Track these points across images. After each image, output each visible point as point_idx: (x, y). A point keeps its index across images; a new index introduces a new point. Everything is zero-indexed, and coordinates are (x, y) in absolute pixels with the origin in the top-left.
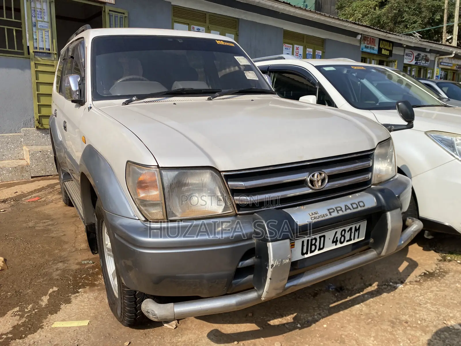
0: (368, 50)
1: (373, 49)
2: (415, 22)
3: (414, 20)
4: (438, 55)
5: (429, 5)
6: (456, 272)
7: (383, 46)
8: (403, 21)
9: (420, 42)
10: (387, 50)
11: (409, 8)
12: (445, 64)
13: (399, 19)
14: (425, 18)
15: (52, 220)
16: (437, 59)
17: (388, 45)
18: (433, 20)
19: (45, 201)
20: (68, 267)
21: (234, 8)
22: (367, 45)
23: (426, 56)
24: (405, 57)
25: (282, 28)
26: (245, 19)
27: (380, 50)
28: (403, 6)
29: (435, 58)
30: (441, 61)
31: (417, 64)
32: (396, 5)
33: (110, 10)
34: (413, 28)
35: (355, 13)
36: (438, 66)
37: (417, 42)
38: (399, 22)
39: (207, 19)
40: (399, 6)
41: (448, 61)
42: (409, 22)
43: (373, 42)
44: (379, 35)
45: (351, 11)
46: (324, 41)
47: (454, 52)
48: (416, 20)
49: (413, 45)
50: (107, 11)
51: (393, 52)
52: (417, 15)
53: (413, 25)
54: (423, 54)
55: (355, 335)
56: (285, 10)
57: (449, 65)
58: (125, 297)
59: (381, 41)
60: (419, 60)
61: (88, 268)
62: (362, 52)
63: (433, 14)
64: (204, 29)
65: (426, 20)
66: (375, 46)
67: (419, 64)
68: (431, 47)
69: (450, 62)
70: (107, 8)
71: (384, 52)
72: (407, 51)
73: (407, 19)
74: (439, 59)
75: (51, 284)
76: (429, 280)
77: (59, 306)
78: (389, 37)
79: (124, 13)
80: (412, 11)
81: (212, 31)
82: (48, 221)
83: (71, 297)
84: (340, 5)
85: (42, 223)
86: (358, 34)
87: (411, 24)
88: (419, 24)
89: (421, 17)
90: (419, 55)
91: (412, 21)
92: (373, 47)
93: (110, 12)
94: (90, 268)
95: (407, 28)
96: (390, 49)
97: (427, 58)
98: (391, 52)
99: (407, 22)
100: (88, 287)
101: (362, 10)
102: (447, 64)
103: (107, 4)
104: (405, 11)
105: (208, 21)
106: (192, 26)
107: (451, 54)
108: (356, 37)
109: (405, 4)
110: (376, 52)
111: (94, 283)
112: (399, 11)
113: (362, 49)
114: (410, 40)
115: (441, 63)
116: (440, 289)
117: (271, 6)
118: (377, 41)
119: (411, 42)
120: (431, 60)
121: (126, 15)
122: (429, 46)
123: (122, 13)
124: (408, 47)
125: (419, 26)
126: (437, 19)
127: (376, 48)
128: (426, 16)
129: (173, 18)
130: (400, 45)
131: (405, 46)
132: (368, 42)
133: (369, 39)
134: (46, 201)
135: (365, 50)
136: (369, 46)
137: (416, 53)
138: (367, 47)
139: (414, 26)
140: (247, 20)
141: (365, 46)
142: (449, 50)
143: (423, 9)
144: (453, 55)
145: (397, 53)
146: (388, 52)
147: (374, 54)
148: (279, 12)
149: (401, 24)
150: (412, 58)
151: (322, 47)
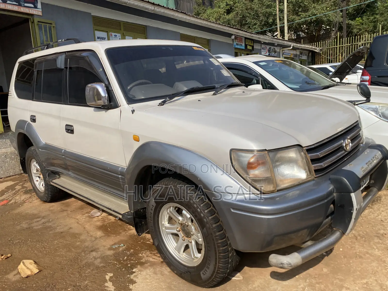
0: (239, 47)
1: (242, 45)
2: (255, 24)
3: (254, 23)
4: (282, 48)
5: (264, 12)
6: (385, 195)
7: (247, 43)
8: (247, 24)
9: (271, 39)
10: (251, 46)
11: (250, 14)
12: (286, 54)
13: (244, 22)
14: (262, 21)
15: (43, 218)
16: (281, 50)
17: (251, 42)
18: (268, 23)
19: (15, 203)
20: (103, 254)
21: (142, 17)
22: (238, 43)
23: (275, 49)
24: (262, 50)
25: (179, 32)
26: (151, 26)
27: (246, 46)
28: (245, 12)
29: (280, 50)
30: (283, 52)
31: (270, 55)
32: (241, 12)
33: (38, 22)
34: (255, 29)
35: (210, 18)
36: (282, 56)
37: (269, 39)
38: (244, 24)
39: (121, 26)
40: (243, 13)
41: (288, 52)
42: (251, 24)
43: (241, 40)
44: (246, 35)
45: (206, 17)
46: (209, 41)
47: (292, 46)
48: (256, 23)
49: (267, 42)
50: (36, 21)
51: (255, 47)
52: (256, 19)
53: (254, 26)
54: (272, 47)
55: (364, 251)
56: (183, 18)
57: (289, 54)
58: (221, 261)
59: (246, 40)
60: (271, 52)
61: (122, 251)
62: (235, 48)
63: (268, 18)
64: (120, 35)
65: (263, 23)
66: (243, 43)
67: (271, 55)
68: (278, 42)
69: (289, 52)
70: (36, 20)
71: (249, 47)
72: (263, 46)
73: (249, 22)
74: (282, 51)
75: (101, 272)
76: (374, 204)
77: (128, 287)
78: (252, 36)
79: (51, 24)
80: (252, 16)
81: (126, 37)
82: (39, 219)
83: (132, 278)
84: (197, 12)
85: (36, 222)
86: (232, 35)
87: (253, 25)
88: (258, 25)
89: (259, 21)
90: (270, 48)
91: (253, 24)
92: (241, 44)
93: (39, 23)
94: (125, 250)
95: (250, 28)
96: (252, 45)
97: (275, 50)
98: (253, 47)
99: (250, 24)
100: (139, 266)
101: (215, 16)
102: (287, 54)
103: (35, 16)
104: (247, 16)
105: (122, 29)
106: (110, 33)
107: (290, 46)
108: (230, 37)
109: (246, 11)
110: (244, 48)
111: (141, 262)
112: (243, 16)
113: (235, 46)
114: (266, 38)
115: (284, 53)
116: (386, 209)
117: (172, 15)
118: (244, 39)
119: (266, 39)
120: (278, 52)
121: (53, 25)
122: (277, 42)
123: (49, 24)
124: (265, 43)
125: (259, 27)
126: (271, 22)
127: (243, 45)
128: (262, 19)
129: (94, 27)
130: (259, 42)
131: (262, 42)
132: (238, 41)
133: (238, 38)
134: (17, 202)
135: (237, 46)
136: (239, 43)
137: (268, 47)
138: (237, 44)
139: (256, 27)
140: (152, 27)
141: (237, 43)
142: (289, 44)
143: (260, 15)
144: (292, 48)
145: (256, 48)
146: (251, 47)
147: (242, 49)
148: (177, 20)
149: (245, 26)
150: (266, 51)
151: (208, 46)
